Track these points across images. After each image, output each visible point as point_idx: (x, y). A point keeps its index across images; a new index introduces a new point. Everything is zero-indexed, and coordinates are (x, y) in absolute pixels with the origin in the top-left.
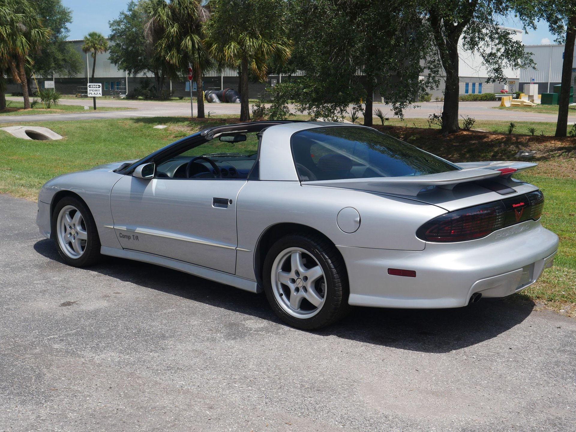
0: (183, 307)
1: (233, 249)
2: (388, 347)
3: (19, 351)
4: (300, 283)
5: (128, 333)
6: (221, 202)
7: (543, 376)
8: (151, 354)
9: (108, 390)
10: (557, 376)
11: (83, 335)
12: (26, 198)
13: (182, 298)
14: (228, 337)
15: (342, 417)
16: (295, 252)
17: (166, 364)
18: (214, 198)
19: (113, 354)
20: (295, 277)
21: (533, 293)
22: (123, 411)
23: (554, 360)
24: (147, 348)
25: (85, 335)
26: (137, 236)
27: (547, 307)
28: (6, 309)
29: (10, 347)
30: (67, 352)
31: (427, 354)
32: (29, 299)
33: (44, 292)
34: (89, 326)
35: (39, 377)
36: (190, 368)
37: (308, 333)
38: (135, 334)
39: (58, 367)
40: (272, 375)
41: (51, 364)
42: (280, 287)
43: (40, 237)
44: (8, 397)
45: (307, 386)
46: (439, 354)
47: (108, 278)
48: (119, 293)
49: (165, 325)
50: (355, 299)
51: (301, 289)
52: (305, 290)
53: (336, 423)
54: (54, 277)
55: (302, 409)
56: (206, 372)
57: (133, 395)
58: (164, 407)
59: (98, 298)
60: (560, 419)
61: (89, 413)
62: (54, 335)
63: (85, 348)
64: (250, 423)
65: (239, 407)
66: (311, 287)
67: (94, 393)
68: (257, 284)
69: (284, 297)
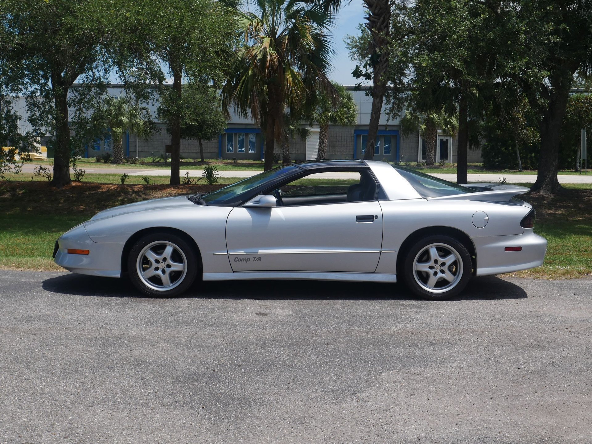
1: (377, 252)
4: (438, 268)
6: (365, 218)
16: (432, 247)
18: (356, 216)
20: (434, 265)
26: (261, 258)
42: (417, 274)
50: (481, 271)
51: (439, 272)
52: (443, 272)
66: (448, 269)
68: (396, 276)
69: (420, 281)
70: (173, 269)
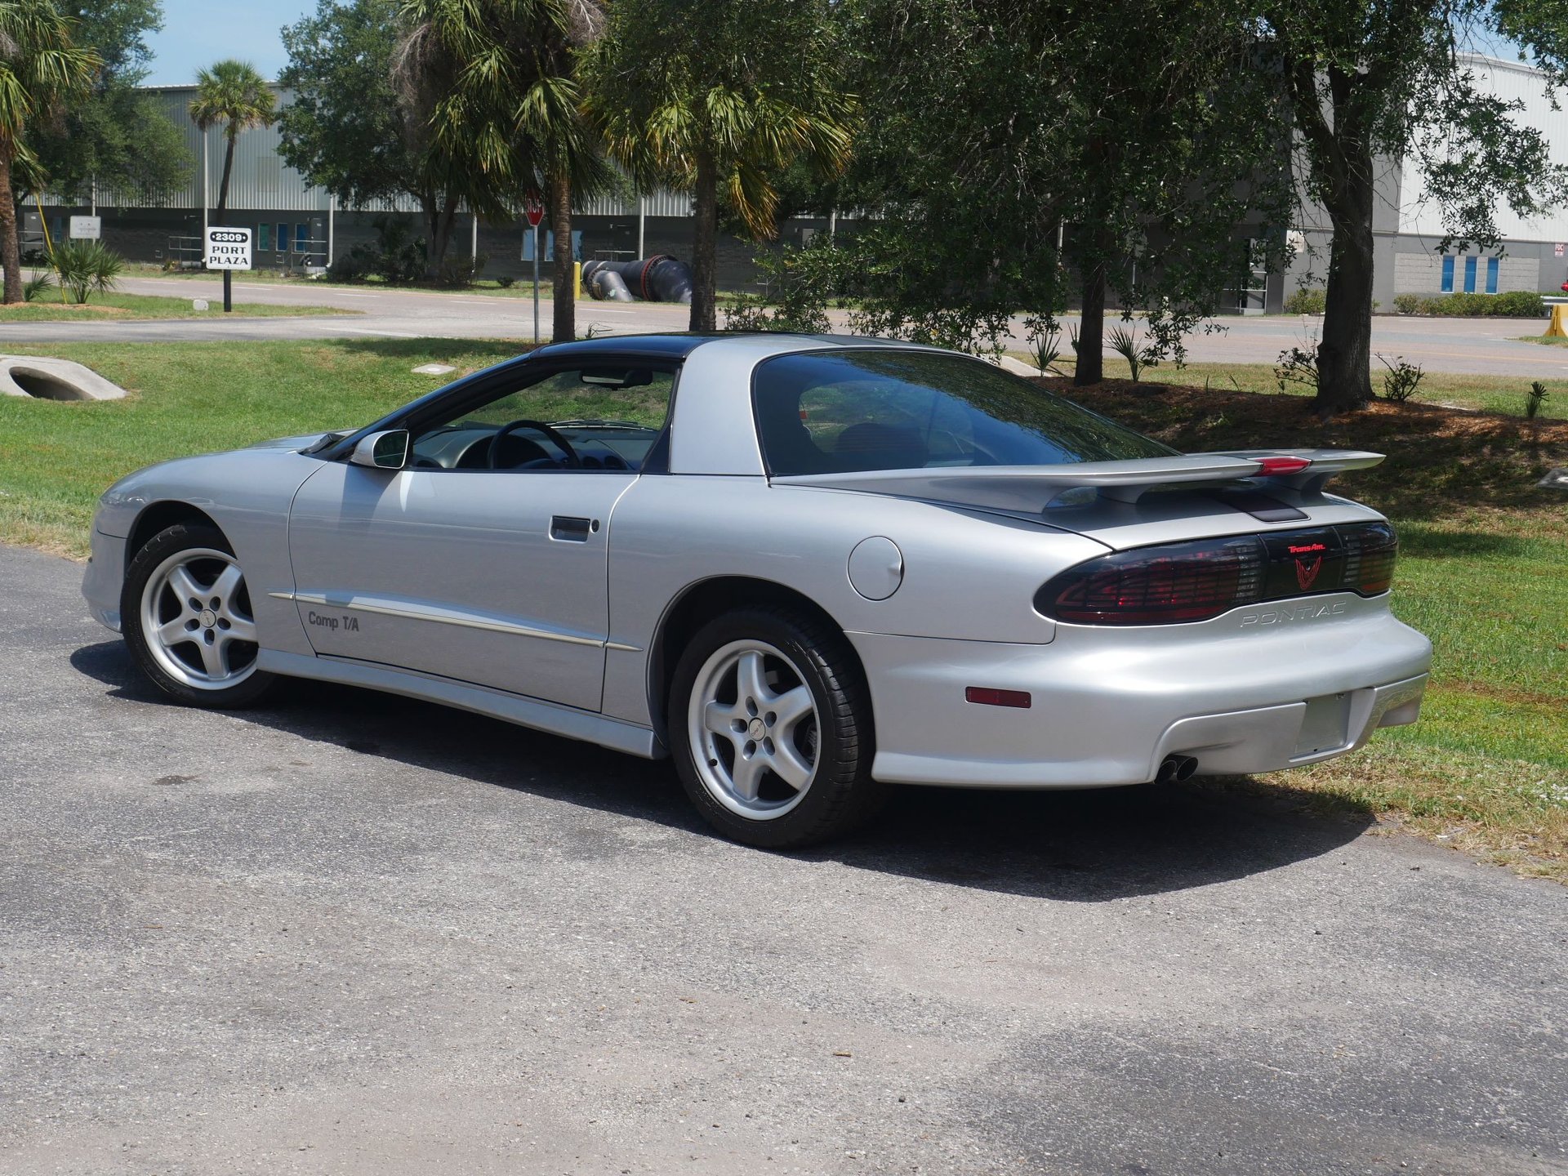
0: (467, 797)
1: (597, 646)
2: (966, 888)
3: (63, 860)
4: (757, 730)
5: (326, 838)
6: (571, 527)
7: (1321, 950)
8: (382, 877)
9: (279, 933)
10: (1357, 952)
11: (215, 838)
12: (39, 548)
13: (464, 779)
14: (573, 854)
15: (813, 996)
16: (748, 652)
17: (417, 896)
18: (554, 517)
19: (289, 874)
20: (746, 716)
21: (1383, 796)
22: (313, 967)
23: (1365, 925)
24: (372, 868)
25: (221, 838)
26: (355, 620)
27: (1405, 829)
28: (21, 784)
29: (41, 853)
30: (179, 865)
31: (1057, 903)
32: (75, 767)
33: (111, 756)
34: (230, 822)
35: (117, 906)
36: (473, 905)
37: (772, 856)
38: (344, 841)
39: (160, 891)
40: (666, 924)
41: (142, 886)
42: (710, 742)
43: (89, 640)
44: (49, 934)
45: (745, 945)
46: (1085, 905)
47: (276, 734)
48: (303, 764)
49: (420, 827)
50: (889, 765)
51: (761, 747)
52: (771, 747)
53: (797, 1004)
54: (134, 725)
55: (725, 979)
56: (511, 913)
57: (338, 943)
58: (408, 966)
59: (250, 773)
60: (1317, 1019)
61: (236, 967)
62: (144, 835)
63: (223, 861)
64: (600, 996)
65: (580, 972)
66: (785, 738)
67: (248, 938)
68: (655, 736)
69: (719, 768)
70: (232, 633)
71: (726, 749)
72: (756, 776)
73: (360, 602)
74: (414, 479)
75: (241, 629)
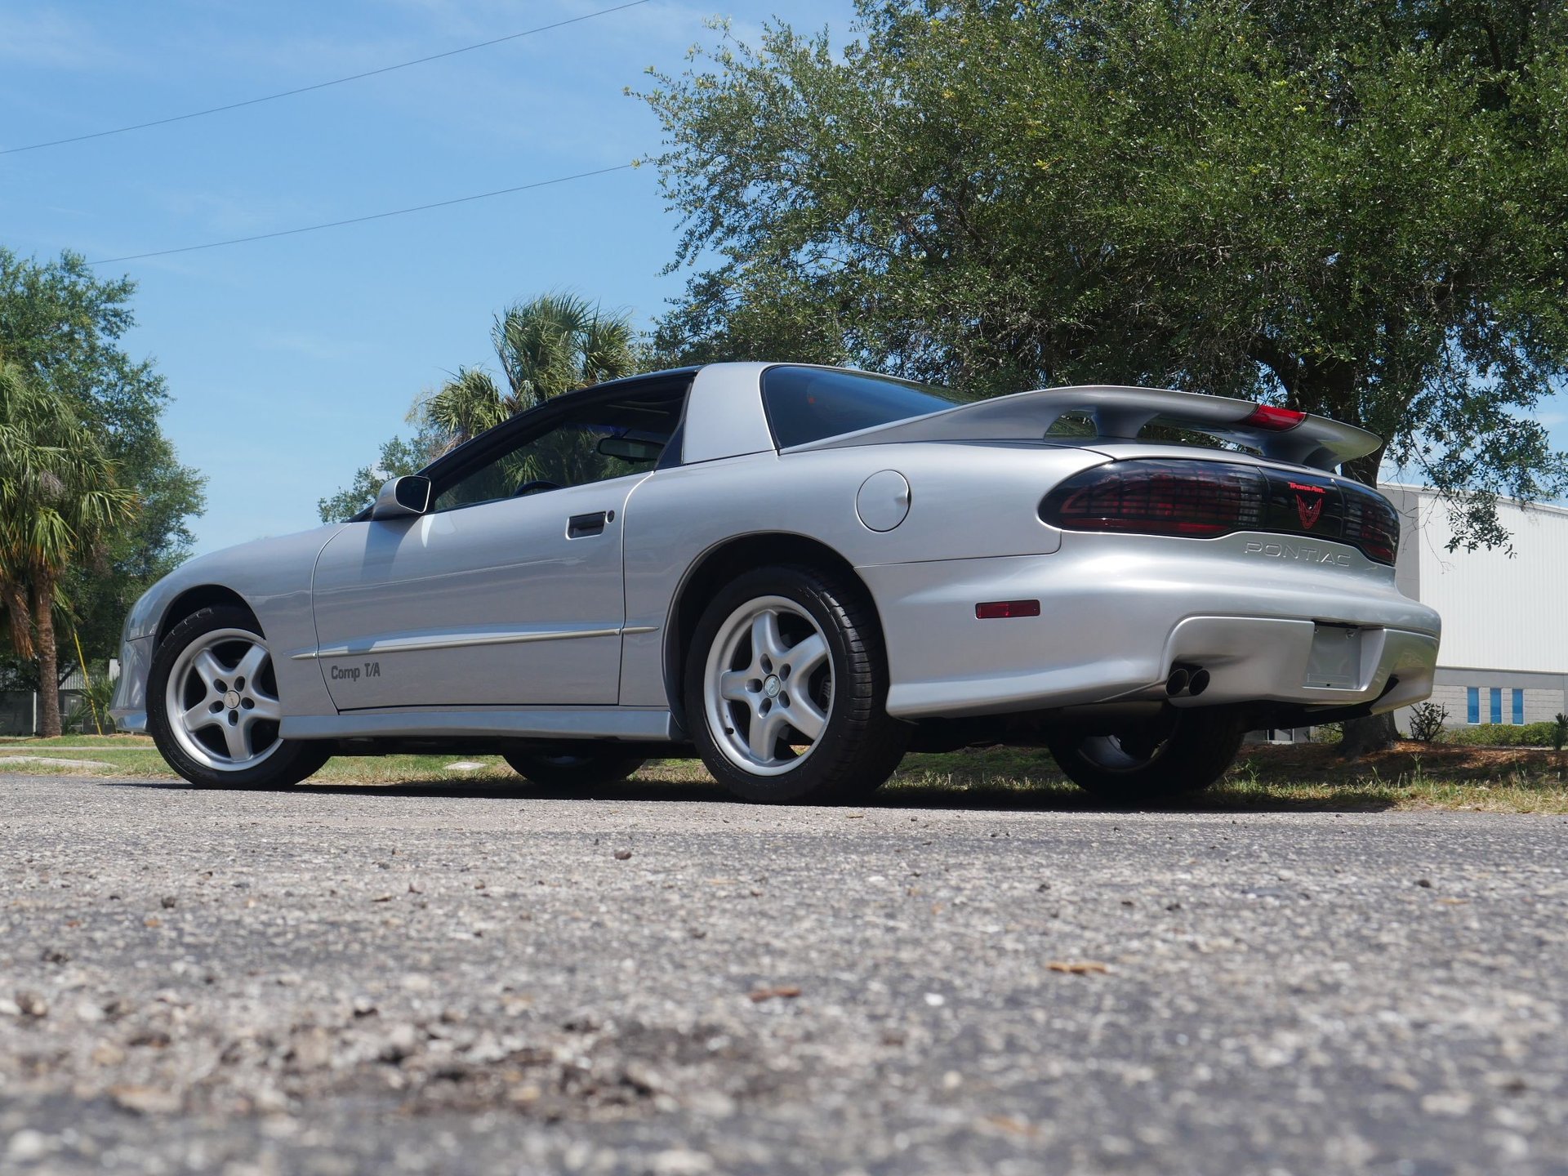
16: (762, 611)
18: (571, 518)
42: (726, 711)
50: (902, 697)
52: (786, 700)
66: (799, 687)
68: (672, 717)
69: (736, 735)
70: (257, 712)
71: (740, 712)
72: (772, 733)
73: (380, 645)
74: (434, 522)
75: (265, 708)
